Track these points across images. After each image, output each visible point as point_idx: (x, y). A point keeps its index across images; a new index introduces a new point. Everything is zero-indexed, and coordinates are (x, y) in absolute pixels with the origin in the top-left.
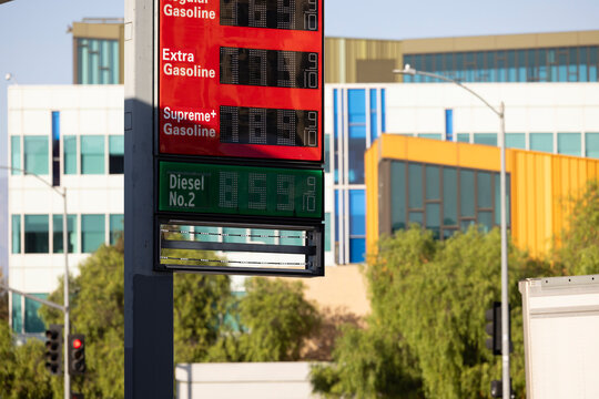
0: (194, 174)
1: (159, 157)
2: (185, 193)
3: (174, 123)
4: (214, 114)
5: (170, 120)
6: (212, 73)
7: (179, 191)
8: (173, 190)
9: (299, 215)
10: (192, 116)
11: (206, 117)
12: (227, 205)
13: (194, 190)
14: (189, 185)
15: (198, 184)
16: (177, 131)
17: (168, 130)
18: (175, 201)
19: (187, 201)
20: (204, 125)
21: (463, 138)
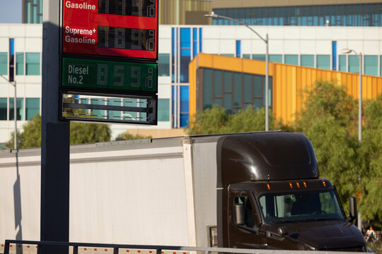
0: (83, 65)
1: (62, 54)
2: (77, 76)
3: (72, 35)
4: (94, 31)
5: (69, 34)
6: (94, 7)
7: (74, 75)
8: (70, 74)
9: (143, 90)
10: (82, 32)
11: (90, 32)
12: (101, 83)
13: (82, 74)
14: (79, 72)
15: (85, 71)
16: (73, 40)
17: (68, 40)
18: (71, 80)
19: (78, 80)
20: (89, 37)
21: (246, 57)
